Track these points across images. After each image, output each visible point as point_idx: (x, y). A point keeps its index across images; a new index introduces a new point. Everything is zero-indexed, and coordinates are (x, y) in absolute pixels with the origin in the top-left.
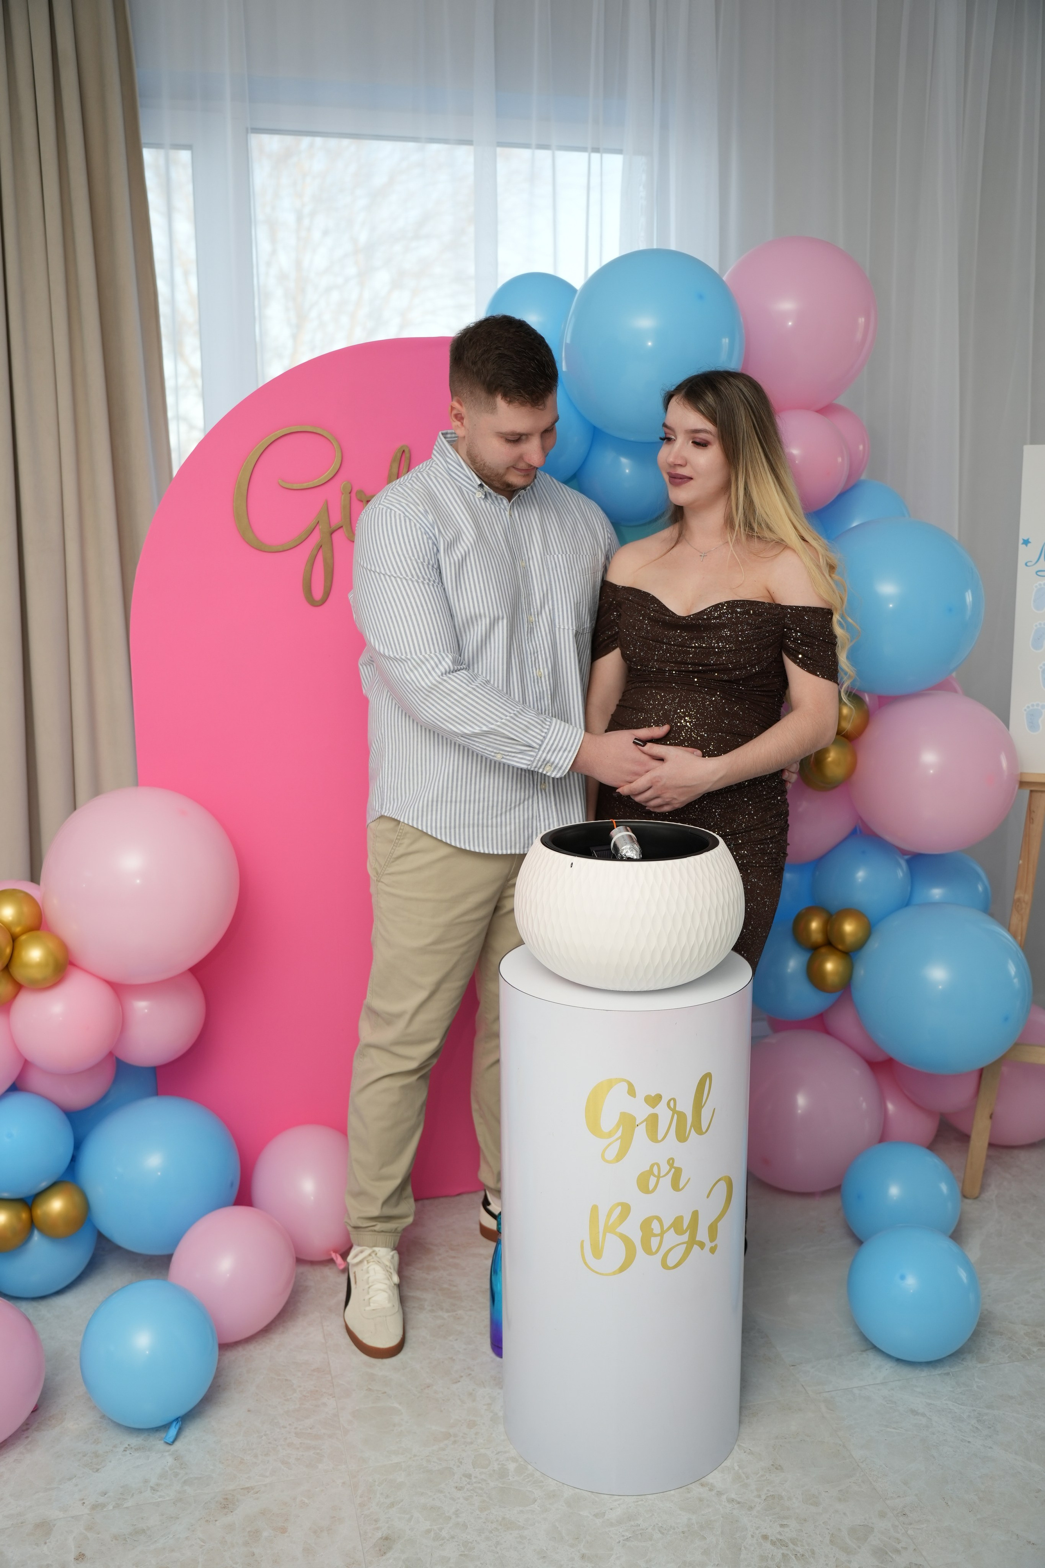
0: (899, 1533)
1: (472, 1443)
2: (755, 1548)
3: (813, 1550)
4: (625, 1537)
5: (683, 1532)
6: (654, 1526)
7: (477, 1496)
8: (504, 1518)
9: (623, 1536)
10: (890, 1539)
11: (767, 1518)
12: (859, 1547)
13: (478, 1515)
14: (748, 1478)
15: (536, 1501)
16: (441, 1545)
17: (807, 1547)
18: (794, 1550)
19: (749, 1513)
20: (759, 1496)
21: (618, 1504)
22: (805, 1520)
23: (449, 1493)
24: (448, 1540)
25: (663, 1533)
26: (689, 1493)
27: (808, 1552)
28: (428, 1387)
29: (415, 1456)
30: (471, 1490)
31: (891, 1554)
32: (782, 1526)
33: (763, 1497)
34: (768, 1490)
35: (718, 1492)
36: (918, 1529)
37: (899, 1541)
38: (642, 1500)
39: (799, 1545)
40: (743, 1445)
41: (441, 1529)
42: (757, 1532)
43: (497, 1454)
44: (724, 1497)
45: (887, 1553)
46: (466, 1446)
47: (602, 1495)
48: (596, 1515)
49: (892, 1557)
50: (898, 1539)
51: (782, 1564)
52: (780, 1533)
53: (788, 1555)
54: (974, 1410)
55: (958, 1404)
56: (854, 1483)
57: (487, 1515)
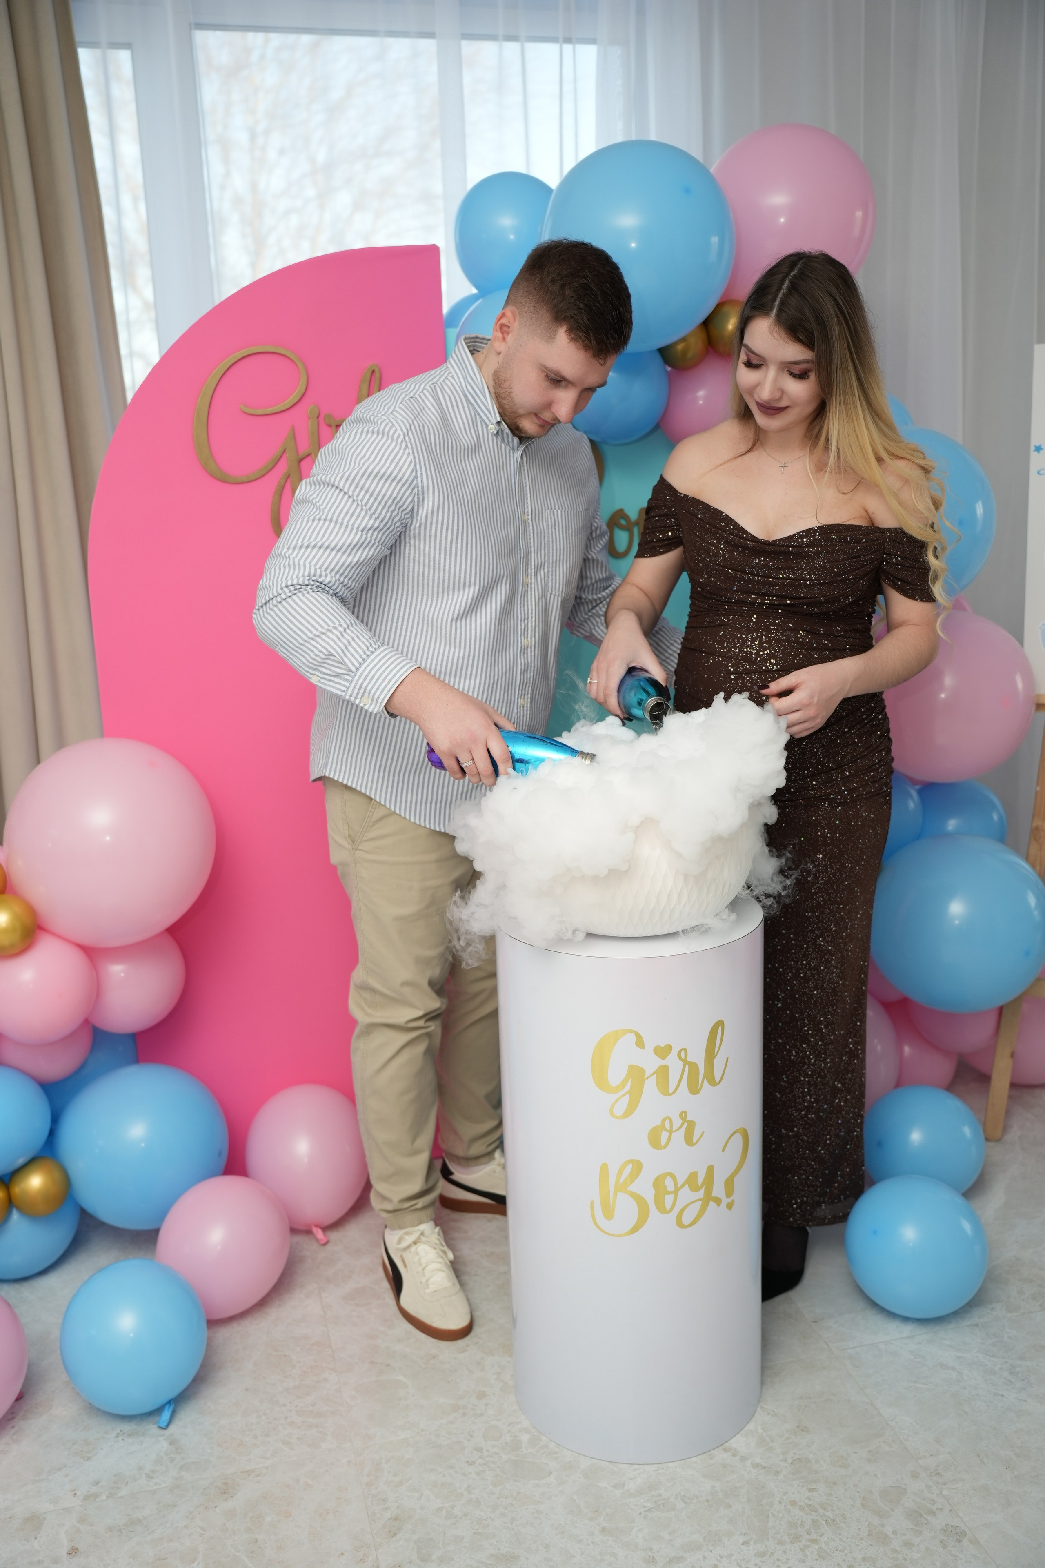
0: (933, 1494)
1: (482, 1415)
2: (783, 1515)
3: (844, 1514)
4: (647, 1508)
5: (707, 1501)
6: (677, 1495)
7: (489, 1470)
8: (518, 1493)
9: (644, 1507)
10: (924, 1500)
11: (794, 1482)
12: (893, 1510)
13: (491, 1490)
14: (772, 1441)
15: (552, 1473)
16: (454, 1524)
17: (838, 1512)
18: (824, 1515)
19: (775, 1478)
20: (785, 1460)
21: (638, 1474)
22: (834, 1484)
23: (460, 1468)
24: (461, 1518)
25: (686, 1503)
26: (712, 1459)
27: (838, 1517)
28: (434, 1357)
29: (423, 1430)
30: (483, 1464)
31: (926, 1516)
32: (810, 1490)
33: (790, 1461)
34: (794, 1454)
35: (742, 1456)
36: (953, 1488)
37: (933, 1502)
38: (663, 1469)
39: (829, 1510)
40: (765, 1406)
41: (453, 1507)
42: (785, 1498)
43: (509, 1425)
44: (749, 1462)
45: (921, 1515)
46: (476, 1418)
47: (622, 1466)
48: (614, 1486)
49: (927, 1520)
50: (932, 1500)
51: (813, 1530)
52: (809, 1498)
53: (818, 1520)
54: (1006, 1362)
55: (990, 1356)
56: (884, 1442)
57: (501, 1490)
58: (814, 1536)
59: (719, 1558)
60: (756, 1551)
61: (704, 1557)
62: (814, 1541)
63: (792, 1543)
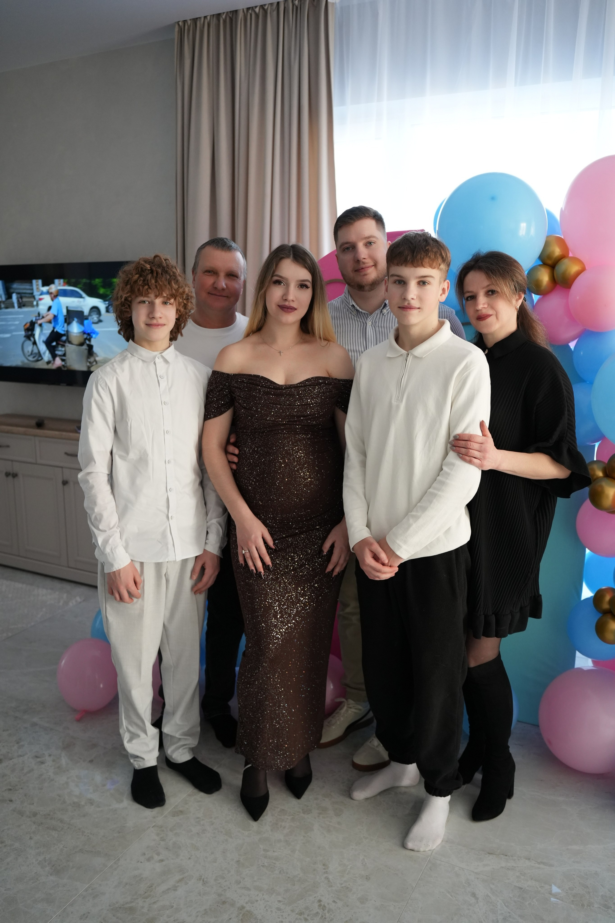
2: (309, 902)
3: (333, 919)
4: (264, 865)
5: (289, 878)
6: (281, 868)
9: (264, 864)
11: (332, 894)
14: (348, 874)
17: (332, 917)
18: (325, 914)
19: (328, 888)
21: (279, 851)
22: (348, 906)
25: (280, 872)
26: (314, 864)
27: (330, 918)
32: (334, 902)
33: (343, 885)
34: (349, 884)
39: (330, 914)
42: (320, 897)
44: (326, 875)
48: (264, 850)
51: (311, 916)
52: (328, 904)
53: (319, 914)
54: (510, 913)
55: (505, 905)
56: (395, 906)
57: (226, 825)
58: (309, 918)
59: (262, 899)
60: (279, 907)
61: (258, 895)
62: (306, 920)
63: (297, 914)
